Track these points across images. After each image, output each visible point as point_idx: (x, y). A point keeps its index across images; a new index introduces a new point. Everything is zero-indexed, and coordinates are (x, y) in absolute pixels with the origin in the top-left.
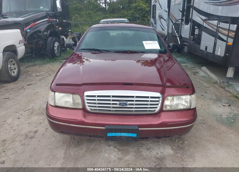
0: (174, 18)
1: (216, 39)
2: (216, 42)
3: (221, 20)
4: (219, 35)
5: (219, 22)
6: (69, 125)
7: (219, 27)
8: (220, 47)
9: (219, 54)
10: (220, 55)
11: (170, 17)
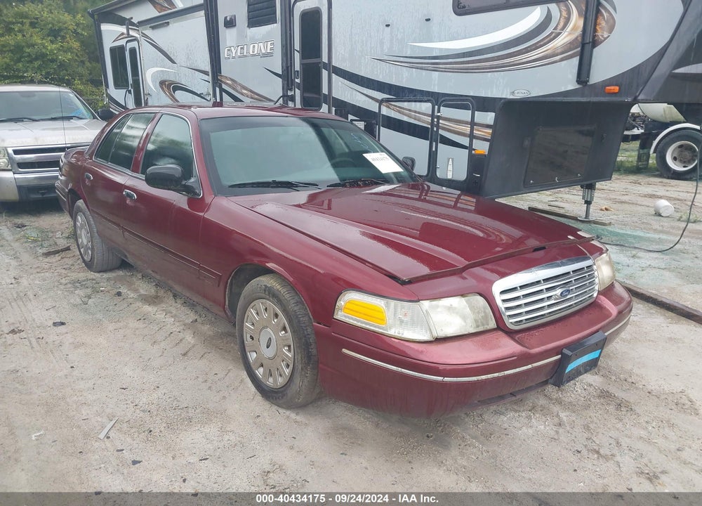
0: (245, 92)
1: (434, 143)
2: (434, 149)
3: (442, 102)
4: (441, 135)
5: (436, 107)
6: (501, 374)
7: (439, 118)
8: (450, 162)
9: (450, 177)
10: (453, 179)
11: (224, 86)
